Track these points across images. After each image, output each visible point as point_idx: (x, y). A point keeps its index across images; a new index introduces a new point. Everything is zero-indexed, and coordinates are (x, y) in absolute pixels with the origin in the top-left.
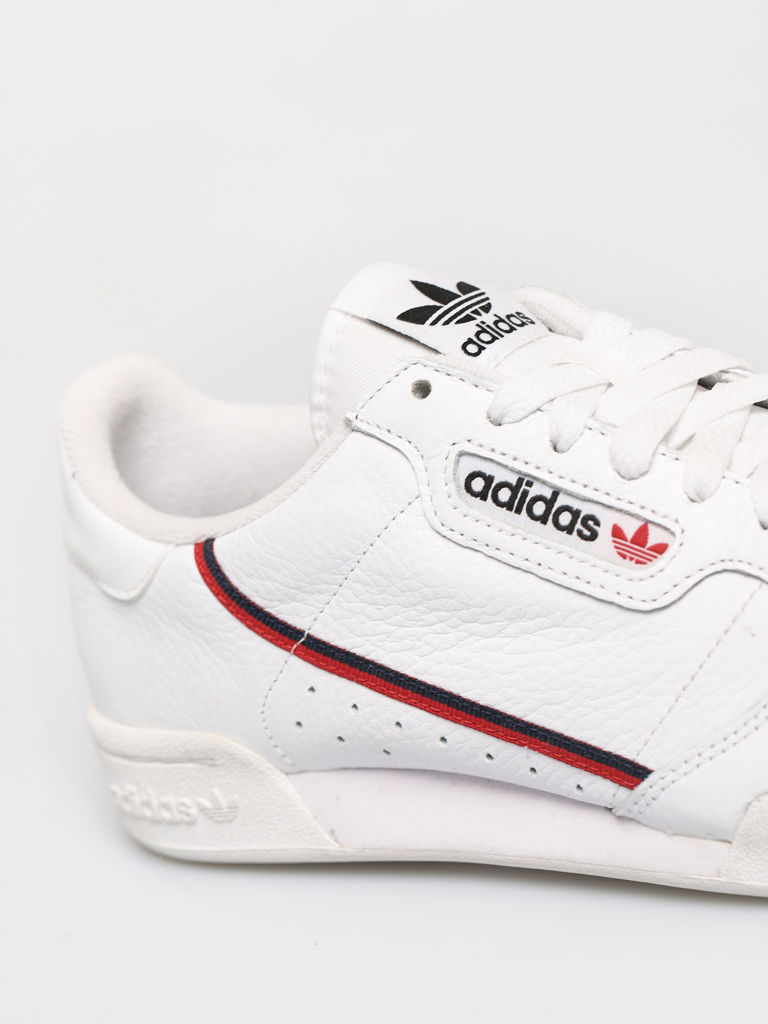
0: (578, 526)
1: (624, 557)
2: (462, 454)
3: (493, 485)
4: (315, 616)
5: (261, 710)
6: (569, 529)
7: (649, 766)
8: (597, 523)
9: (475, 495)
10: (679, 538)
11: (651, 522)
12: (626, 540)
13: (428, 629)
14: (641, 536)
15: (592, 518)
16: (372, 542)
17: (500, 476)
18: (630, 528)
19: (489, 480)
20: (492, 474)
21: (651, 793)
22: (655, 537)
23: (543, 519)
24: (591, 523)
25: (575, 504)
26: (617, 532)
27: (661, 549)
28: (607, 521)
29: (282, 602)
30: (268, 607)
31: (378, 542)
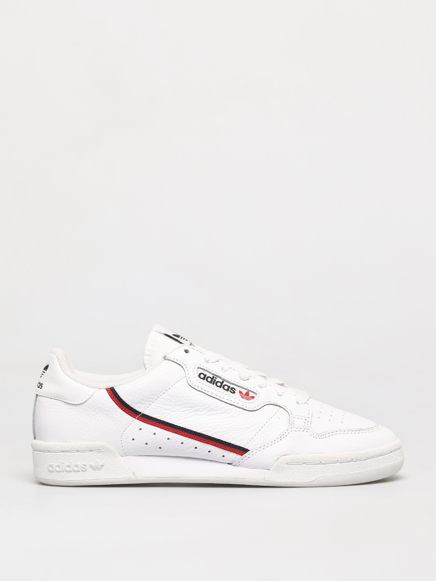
0: (230, 389)
1: (243, 398)
2: (198, 368)
3: (206, 377)
4: (146, 408)
5: (121, 435)
6: (227, 390)
7: (249, 449)
8: (235, 389)
9: (201, 378)
10: (258, 395)
11: (250, 391)
12: (243, 394)
13: (183, 413)
14: (247, 394)
15: (233, 388)
16: (170, 388)
17: (208, 375)
18: (244, 392)
19: (205, 375)
20: (206, 374)
21: (249, 456)
22: (251, 394)
23: (220, 387)
24: (233, 389)
25: (229, 385)
26: (240, 392)
27: (253, 397)
28: (238, 389)
29: (137, 403)
30: (131, 405)
31: (172, 388)
